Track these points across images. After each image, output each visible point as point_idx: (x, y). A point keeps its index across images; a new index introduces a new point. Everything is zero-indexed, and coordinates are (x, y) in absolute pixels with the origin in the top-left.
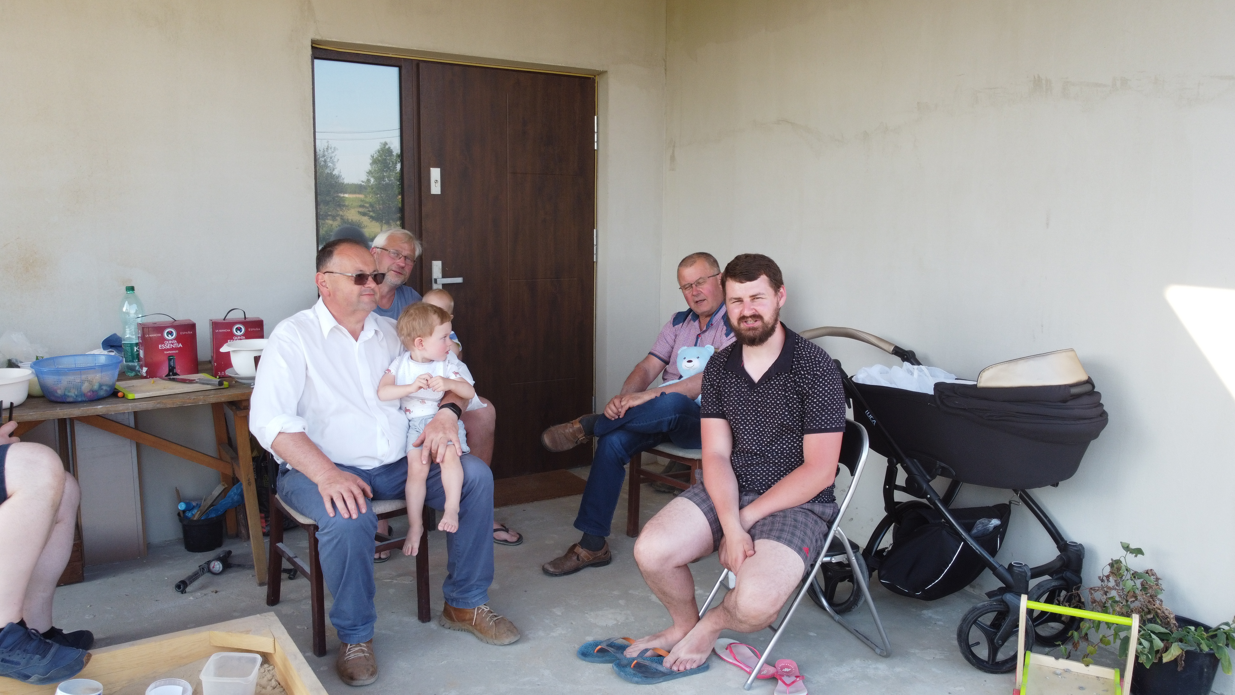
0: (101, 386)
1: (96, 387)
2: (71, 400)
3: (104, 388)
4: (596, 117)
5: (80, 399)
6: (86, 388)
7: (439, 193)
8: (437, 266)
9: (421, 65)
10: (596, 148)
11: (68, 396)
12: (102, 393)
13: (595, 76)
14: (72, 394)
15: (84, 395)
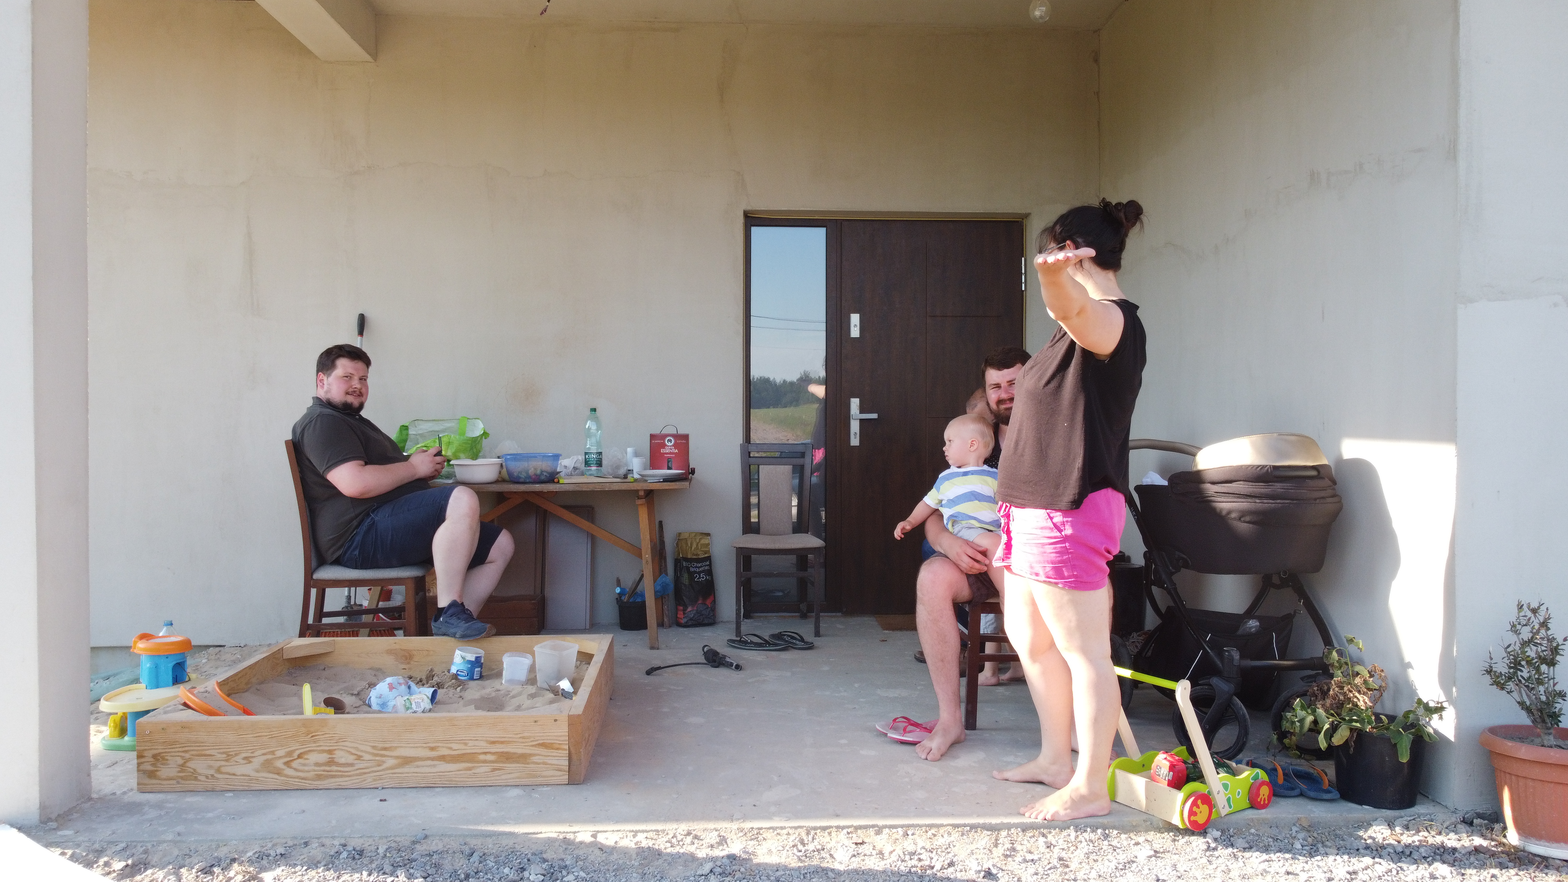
0: (542, 472)
1: (538, 472)
2: (522, 480)
3: (545, 474)
4: (1023, 258)
5: (528, 481)
6: (531, 472)
7: (858, 336)
8: (855, 403)
9: (843, 223)
10: (1023, 289)
11: (520, 478)
12: (543, 478)
13: (1023, 219)
14: (523, 475)
15: (530, 477)
